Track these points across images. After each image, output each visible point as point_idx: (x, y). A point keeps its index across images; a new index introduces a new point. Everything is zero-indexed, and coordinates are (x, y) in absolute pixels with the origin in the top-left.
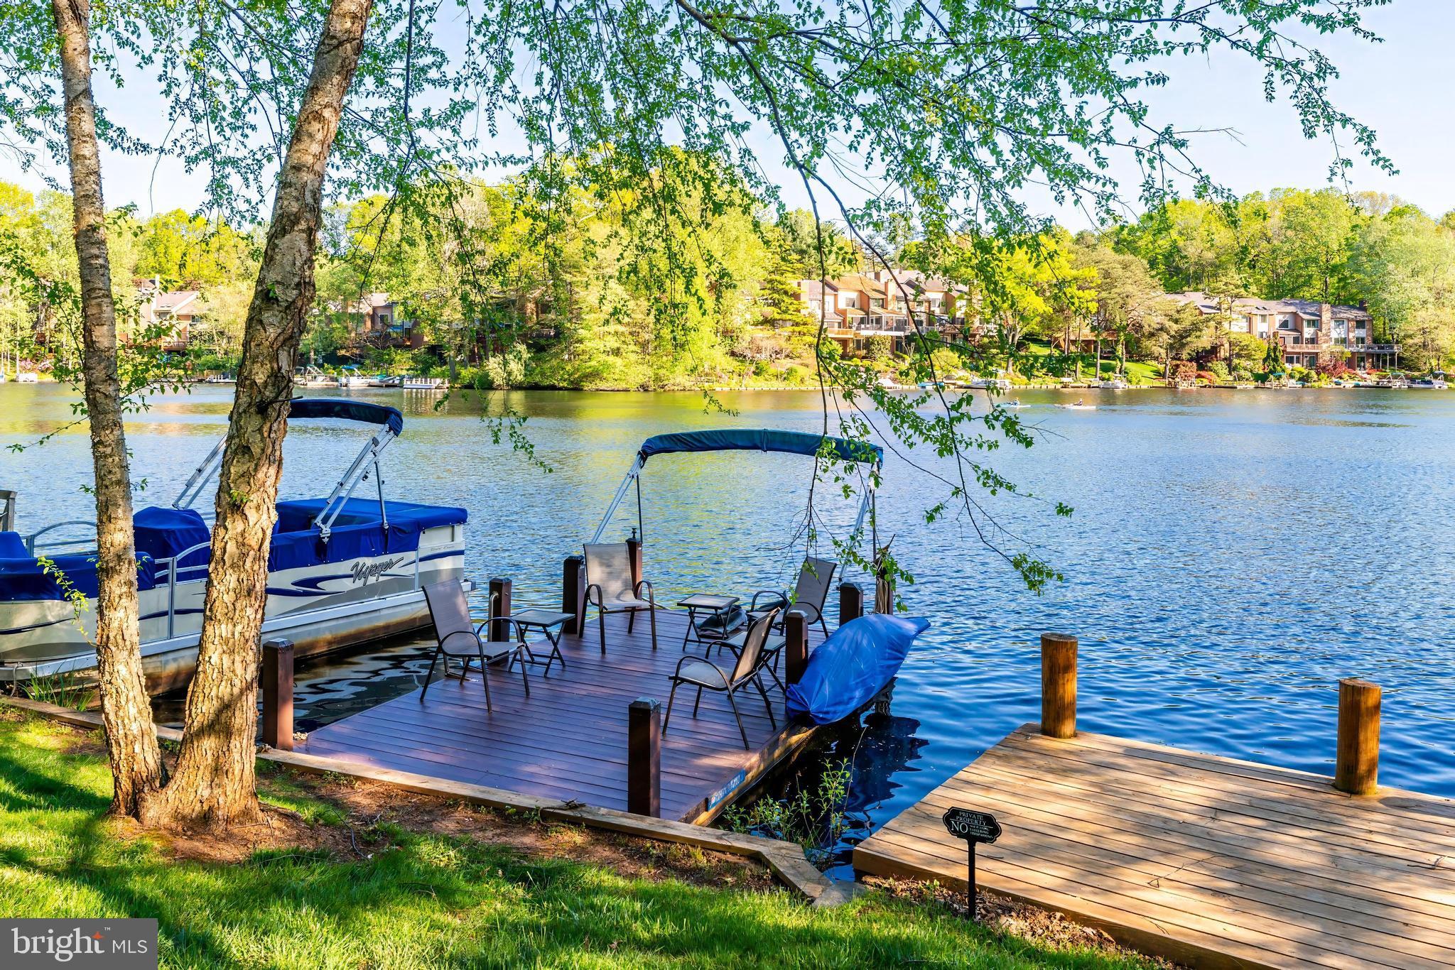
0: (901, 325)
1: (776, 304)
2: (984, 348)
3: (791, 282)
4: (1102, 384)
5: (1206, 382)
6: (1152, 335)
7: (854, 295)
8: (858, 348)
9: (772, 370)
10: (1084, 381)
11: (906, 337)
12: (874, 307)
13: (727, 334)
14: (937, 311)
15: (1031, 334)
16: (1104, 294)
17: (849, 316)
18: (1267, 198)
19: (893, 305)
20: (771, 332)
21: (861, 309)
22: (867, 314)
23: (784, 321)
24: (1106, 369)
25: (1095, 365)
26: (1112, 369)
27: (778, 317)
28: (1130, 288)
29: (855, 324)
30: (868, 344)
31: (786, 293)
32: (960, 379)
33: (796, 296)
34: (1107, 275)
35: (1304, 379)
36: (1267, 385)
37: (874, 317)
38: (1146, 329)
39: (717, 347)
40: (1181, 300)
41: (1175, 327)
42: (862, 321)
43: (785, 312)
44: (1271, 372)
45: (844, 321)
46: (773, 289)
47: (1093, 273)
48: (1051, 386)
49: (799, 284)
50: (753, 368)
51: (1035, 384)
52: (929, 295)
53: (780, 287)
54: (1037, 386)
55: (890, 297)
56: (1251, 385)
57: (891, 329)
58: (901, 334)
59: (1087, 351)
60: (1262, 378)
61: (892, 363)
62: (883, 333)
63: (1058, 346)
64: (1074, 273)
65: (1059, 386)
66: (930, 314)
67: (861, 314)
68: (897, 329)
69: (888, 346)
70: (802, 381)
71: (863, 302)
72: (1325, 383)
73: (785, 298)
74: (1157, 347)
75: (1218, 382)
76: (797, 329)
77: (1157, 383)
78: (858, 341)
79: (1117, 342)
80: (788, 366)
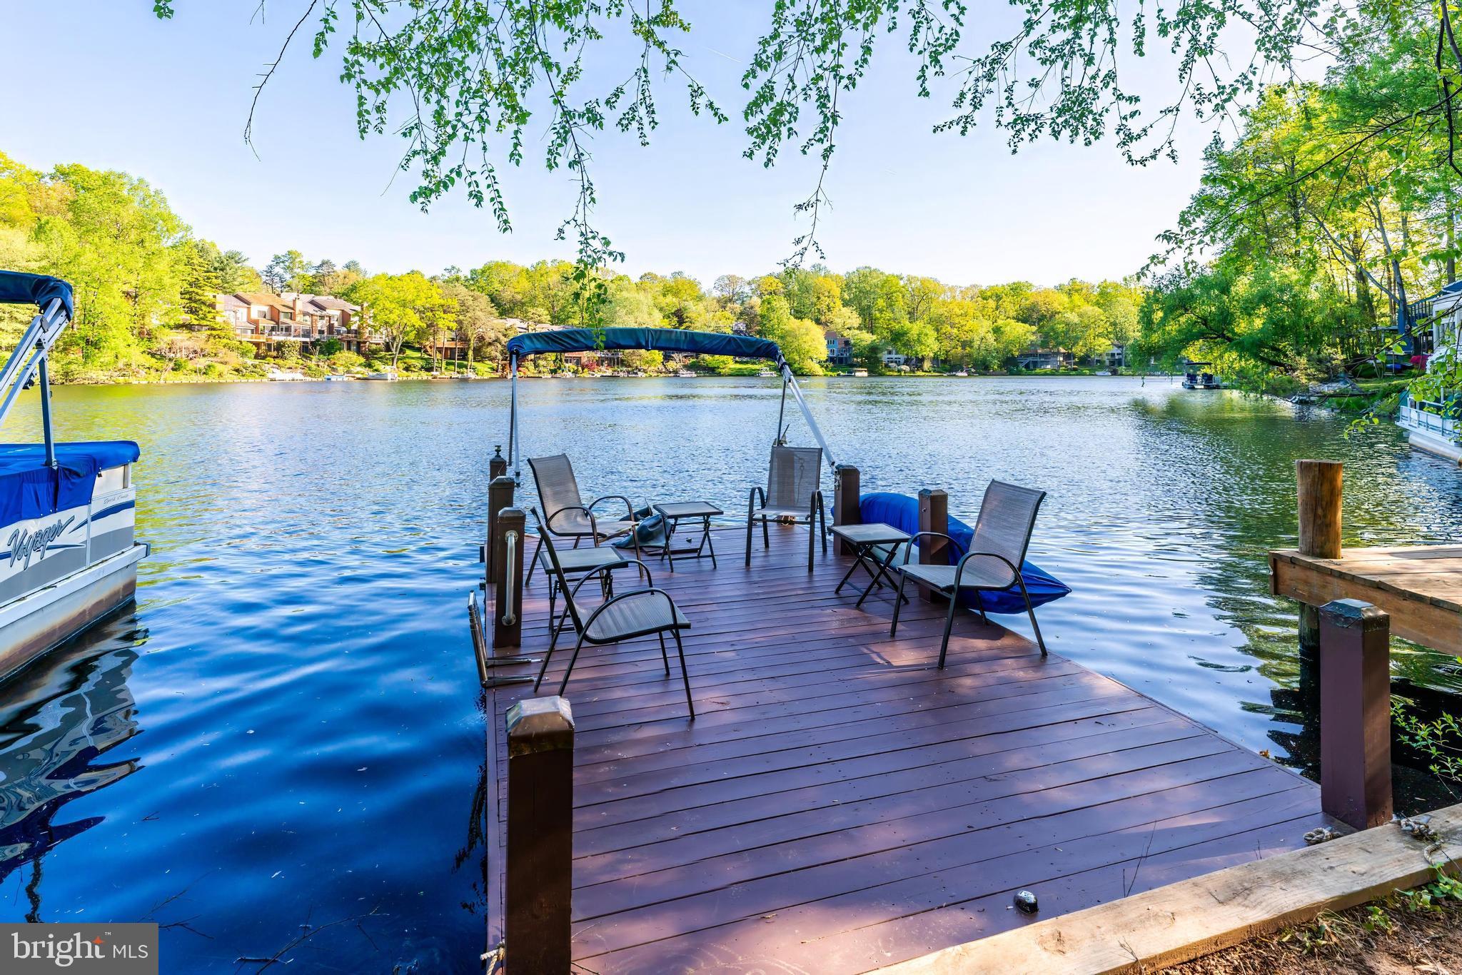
0: (307, 334)
1: (193, 311)
2: (375, 352)
3: (208, 294)
4: (460, 376)
5: (522, 374)
6: (490, 344)
7: (266, 309)
8: (269, 349)
9: (190, 365)
10: (447, 374)
11: (312, 343)
12: (283, 319)
13: (146, 335)
14: (336, 324)
15: (407, 342)
16: (461, 317)
17: (261, 326)
18: (549, 265)
19: (299, 318)
20: (190, 335)
21: (272, 320)
22: (278, 323)
23: (202, 326)
24: (460, 366)
25: (454, 364)
26: (466, 367)
27: (195, 322)
28: (479, 313)
29: (267, 331)
30: (279, 346)
31: (204, 303)
32: (357, 373)
33: (212, 306)
34: (463, 304)
35: (575, 372)
36: (558, 375)
37: (284, 326)
38: (488, 340)
39: (134, 346)
40: (510, 322)
41: (506, 340)
42: (273, 329)
43: (203, 319)
44: (559, 368)
45: (257, 328)
46: (190, 299)
47: (455, 304)
48: (425, 378)
49: (214, 297)
50: (172, 365)
51: (413, 376)
52: (329, 312)
53: (198, 297)
54: (415, 378)
55: (297, 312)
56: (550, 376)
57: (298, 336)
58: (307, 340)
59: (449, 354)
60: (553, 372)
61: (301, 362)
62: (292, 339)
63: (426, 351)
64: (442, 302)
65: (430, 378)
66: (331, 327)
67: (272, 324)
68: (304, 336)
69: (297, 348)
70: (220, 375)
71: (274, 315)
72: (586, 374)
73: (204, 308)
74: (495, 351)
75: (529, 374)
76: (214, 332)
77: (493, 376)
78: (269, 346)
79: (469, 348)
80: (208, 363)
